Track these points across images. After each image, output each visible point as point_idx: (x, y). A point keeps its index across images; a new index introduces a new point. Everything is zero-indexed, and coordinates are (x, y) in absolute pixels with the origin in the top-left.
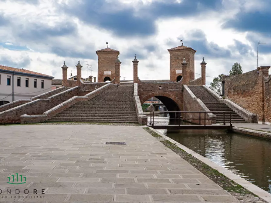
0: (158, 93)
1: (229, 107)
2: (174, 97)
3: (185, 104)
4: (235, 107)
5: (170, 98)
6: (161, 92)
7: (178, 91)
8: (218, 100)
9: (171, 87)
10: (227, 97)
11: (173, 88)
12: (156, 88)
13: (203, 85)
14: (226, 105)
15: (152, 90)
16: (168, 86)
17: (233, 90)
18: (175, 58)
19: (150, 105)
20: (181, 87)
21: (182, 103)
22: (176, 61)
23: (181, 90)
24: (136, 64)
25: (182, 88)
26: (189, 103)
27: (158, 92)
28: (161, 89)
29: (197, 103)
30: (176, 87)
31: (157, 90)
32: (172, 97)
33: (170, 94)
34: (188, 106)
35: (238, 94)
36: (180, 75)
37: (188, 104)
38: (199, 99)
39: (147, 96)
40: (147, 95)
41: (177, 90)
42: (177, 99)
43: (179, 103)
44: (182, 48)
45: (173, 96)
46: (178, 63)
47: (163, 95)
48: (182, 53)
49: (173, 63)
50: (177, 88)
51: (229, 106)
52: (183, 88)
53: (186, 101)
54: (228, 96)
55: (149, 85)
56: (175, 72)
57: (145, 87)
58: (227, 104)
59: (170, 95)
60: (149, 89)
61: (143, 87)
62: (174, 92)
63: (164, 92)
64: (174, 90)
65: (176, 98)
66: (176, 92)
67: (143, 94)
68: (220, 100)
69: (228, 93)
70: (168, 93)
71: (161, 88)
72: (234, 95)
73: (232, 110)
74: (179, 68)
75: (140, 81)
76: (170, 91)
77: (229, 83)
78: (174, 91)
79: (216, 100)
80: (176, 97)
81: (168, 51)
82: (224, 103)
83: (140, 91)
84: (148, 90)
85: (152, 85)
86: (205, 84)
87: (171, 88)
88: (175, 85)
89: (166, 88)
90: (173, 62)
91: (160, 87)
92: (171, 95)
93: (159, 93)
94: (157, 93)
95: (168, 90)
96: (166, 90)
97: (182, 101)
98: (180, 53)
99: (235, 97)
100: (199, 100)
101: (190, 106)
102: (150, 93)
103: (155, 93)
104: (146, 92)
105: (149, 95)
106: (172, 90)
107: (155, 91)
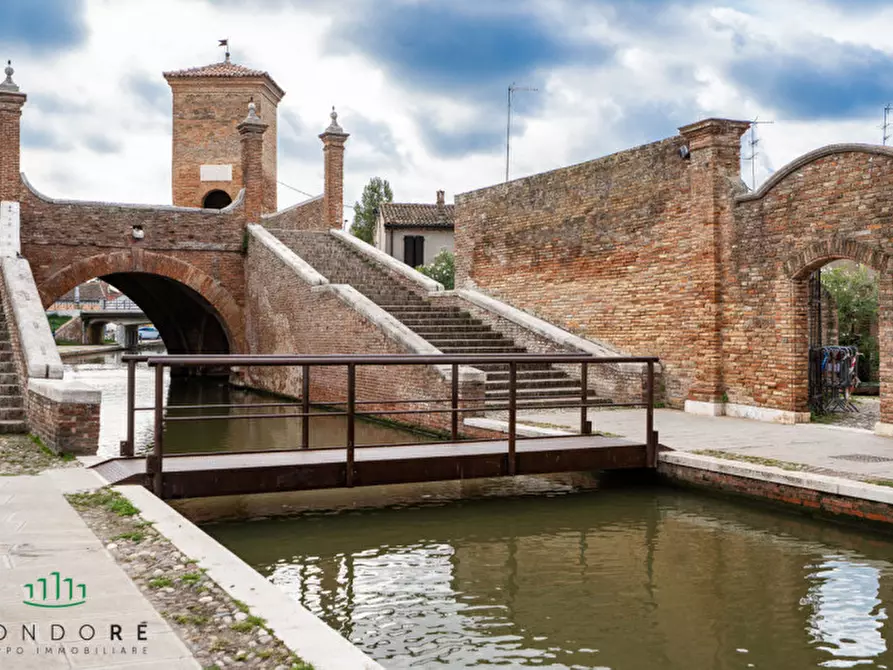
0: (124, 257)
1: (488, 328)
2: (202, 278)
3: (256, 313)
4: (526, 330)
5: (187, 283)
6: (140, 254)
7: (221, 251)
8: (418, 293)
9: (187, 232)
10: (470, 282)
11: (198, 239)
12: (114, 234)
13: (334, 231)
14: (468, 315)
15: (94, 245)
16: (174, 228)
17: (508, 245)
18: (196, 112)
19: (68, 318)
20: (237, 234)
21: (242, 305)
22: (198, 126)
23: (234, 246)
24: (13, 106)
25: (240, 238)
26: (285, 306)
27: (124, 255)
28: (138, 239)
29: (345, 304)
30: (212, 233)
31: (119, 244)
32: (195, 279)
33: (185, 263)
34: (280, 321)
35: (537, 267)
36: (221, 188)
37: (276, 312)
38: (347, 286)
39: (70, 271)
40: (69, 267)
41: (219, 246)
42: (219, 290)
43: (227, 307)
44: (228, 72)
45: (196, 272)
46: (212, 134)
47: (149, 271)
48: (228, 95)
49: (188, 136)
50: (218, 240)
51: (487, 320)
52: (247, 236)
53: (265, 301)
54: (472, 274)
55: (80, 217)
56: (198, 176)
57: (59, 226)
58: (474, 313)
59: (185, 269)
60: (81, 237)
61: (49, 224)
62: (206, 255)
63: (153, 254)
64: (202, 245)
65: (216, 283)
66: (214, 258)
67: (49, 261)
68: (431, 294)
69: (476, 260)
70: (173, 257)
71: (140, 234)
72: (511, 270)
73: (512, 343)
74: (215, 157)
75: (34, 196)
76: (186, 250)
77: (483, 216)
78: (203, 250)
79: (412, 293)
80: (211, 278)
81: (165, 81)
82: (456, 309)
83: (33, 241)
84: (75, 241)
85: (95, 217)
86: (339, 226)
87: (191, 237)
88: (207, 222)
89: (165, 235)
90: (189, 128)
91: (139, 227)
92: (192, 269)
93: (130, 257)
94: (120, 258)
95: (174, 248)
96: (165, 243)
97: (241, 297)
98: (218, 93)
99: (518, 277)
100: (347, 291)
101: (293, 319)
102: (85, 256)
103: (110, 256)
104: (66, 251)
105: (81, 265)
106: (192, 244)
107: (110, 247)
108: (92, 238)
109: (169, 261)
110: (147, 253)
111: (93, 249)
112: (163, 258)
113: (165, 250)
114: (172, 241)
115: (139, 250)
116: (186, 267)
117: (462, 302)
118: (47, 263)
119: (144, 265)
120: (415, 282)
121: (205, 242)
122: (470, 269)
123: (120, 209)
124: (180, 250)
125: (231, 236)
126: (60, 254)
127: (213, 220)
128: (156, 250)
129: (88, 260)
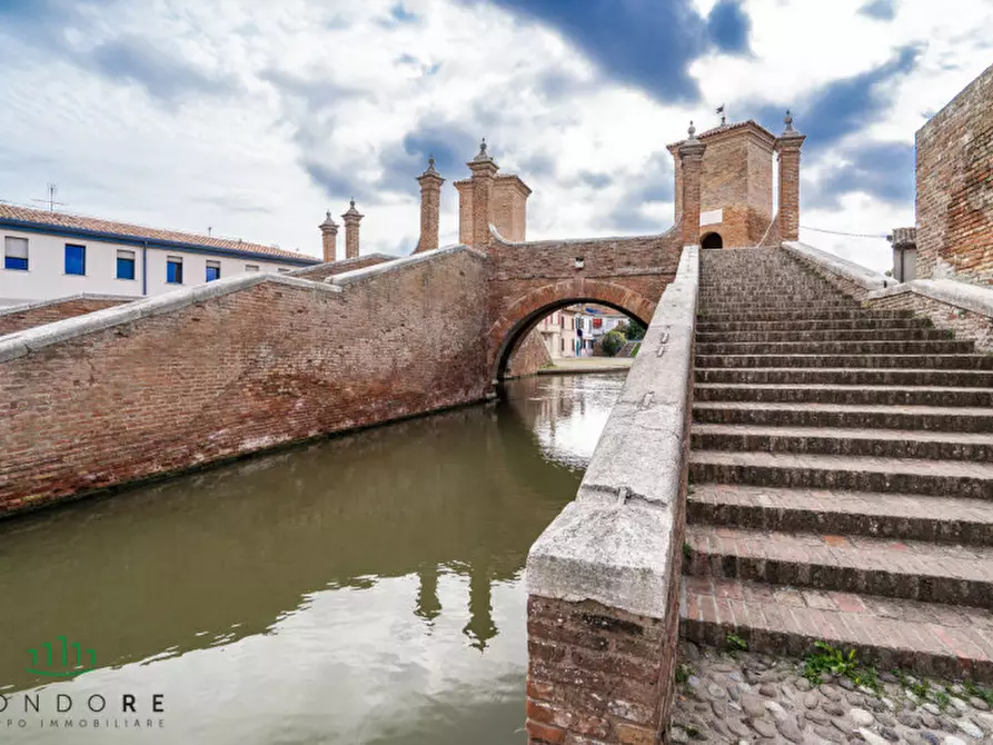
0: (568, 286)
2: (639, 300)
6: (582, 282)
7: (658, 274)
9: (625, 259)
10: (942, 266)
11: (635, 265)
12: (558, 266)
13: (787, 244)
15: (543, 277)
16: (613, 256)
23: (671, 268)
27: (568, 284)
28: (580, 269)
30: (648, 259)
31: (564, 275)
33: (622, 287)
36: (713, 230)
39: (526, 300)
41: (655, 270)
44: (724, 129)
45: (633, 296)
47: (590, 297)
50: (655, 263)
54: (945, 252)
55: (533, 254)
57: (517, 263)
59: (622, 294)
60: (534, 271)
61: (509, 263)
62: (643, 279)
63: (593, 281)
64: (639, 270)
65: (653, 305)
66: (651, 279)
67: (510, 293)
68: (872, 295)
70: (612, 284)
71: (579, 265)
74: (711, 205)
75: (498, 241)
76: (623, 276)
78: (640, 275)
81: (668, 152)
83: (497, 279)
84: (528, 275)
85: (545, 254)
86: (795, 237)
87: (628, 264)
88: (645, 248)
89: (604, 264)
91: (581, 260)
92: (629, 292)
93: (573, 285)
94: (565, 287)
95: (613, 274)
96: (604, 271)
102: (536, 287)
103: (557, 286)
104: (523, 284)
105: (533, 295)
106: (630, 270)
107: (556, 278)
108: (543, 271)
109: (608, 286)
110: (588, 281)
111: (543, 281)
112: (602, 284)
113: (603, 277)
114: (611, 269)
115: (580, 278)
116: (624, 291)
117: (917, 301)
118: (507, 295)
119: (585, 292)
120: (852, 281)
121: (643, 267)
122: (942, 244)
123: (565, 245)
124: (618, 276)
125: (669, 259)
126: (518, 286)
127: (650, 246)
128: (595, 278)
129: (539, 290)
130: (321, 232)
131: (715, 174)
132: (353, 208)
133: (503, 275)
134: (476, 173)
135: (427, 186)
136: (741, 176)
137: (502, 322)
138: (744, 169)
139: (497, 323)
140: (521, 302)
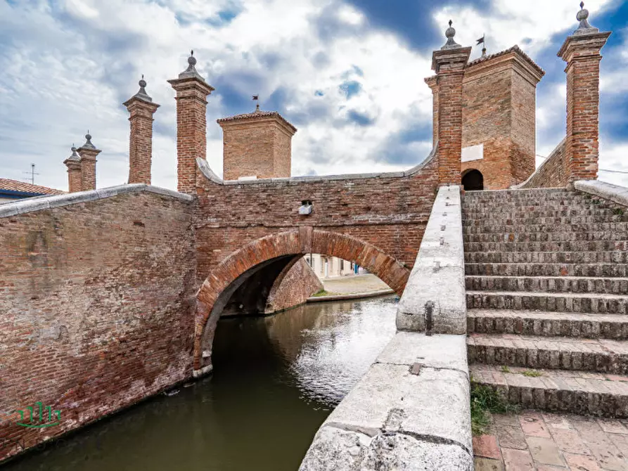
0: (292, 237)
2: (381, 257)
6: (309, 233)
7: (407, 224)
9: (363, 203)
11: (377, 211)
12: (281, 212)
13: (581, 183)
15: (262, 225)
16: (347, 200)
20: (427, 200)
27: (291, 234)
28: (306, 216)
30: (394, 202)
31: (287, 223)
32: (372, 259)
33: (361, 240)
36: (474, 167)
39: (240, 254)
41: (402, 218)
45: (375, 252)
48: (480, 80)
50: (402, 209)
55: (249, 196)
57: (230, 208)
60: (250, 218)
61: (221, 207)
62: (387, 230)
63: (323, 232)
64: (381, 218)
66: (397, 232)
67: (221, 245)
70: (346, 235)
71: (304, 210)
76: (361, 225)
78: (383, 224)
80: (392, 258)
83: (206, 227)
84: (243, 223)
85: (263, 196)
86: (593, 175)
87: (368, 209)
88: (388, 189)
89: (337, 209)
91: (307, 203)
93: (297, 236)
94: (288, 239)
95: (347, 223)
96: (336, 219)
102: (253, 238)
103: (278, 237)
104: (236, 233)
105: (249, 248)
106: (369, 218)
107: (278, 227)
108: (261, 218)
109: (342, 239)
110: (316, 231)
111: (262, 230)
112: (334, 236)
113: (336, 227)
114: (345, 216)
115: (307, 228)
116: (362, 245)
118: (218, 247)
119: (314, 245)
121: (386, 214)
123: (289, 184)
124: (355, 225)
125: (420, 203)
126: (231, 237)
127: (394, 186)
128: (326, 227)
129: (256, 242)
130: (67, 168)
131: (476, 107)
132: (89, 142)
133: (214, 222)
134: (181, 94)
135: (134, 113)
136: (503, 109)
137: (211, 281)
138: (508, 100)
139: (206, 283)
140: (234, 257)
